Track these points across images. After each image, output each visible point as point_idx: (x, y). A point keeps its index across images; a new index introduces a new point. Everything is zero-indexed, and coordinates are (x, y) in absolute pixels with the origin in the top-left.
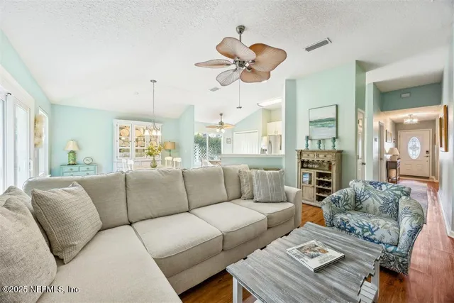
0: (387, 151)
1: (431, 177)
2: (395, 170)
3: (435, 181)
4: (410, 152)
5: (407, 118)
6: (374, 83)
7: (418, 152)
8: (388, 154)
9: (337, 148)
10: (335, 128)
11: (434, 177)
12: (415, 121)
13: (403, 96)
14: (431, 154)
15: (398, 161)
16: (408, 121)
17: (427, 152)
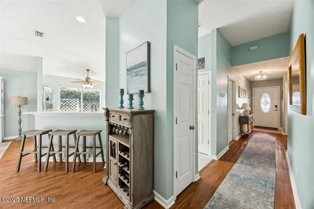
0: (240, 107)
1: (279, 128)
2: (246, 125)
3: (283, 134)
4: (263, 106)
5: (257, 75)
6: (218, 29)
7: (268, 106)
8: (241, 109)
9: (147, 107)
10: (146, 77)
11: (281, 128)
12: (265, 77)
13: (252, 48)
14: (279, 108)
15: (250, 116)
16: (258, 78)
17: (276, 106)
